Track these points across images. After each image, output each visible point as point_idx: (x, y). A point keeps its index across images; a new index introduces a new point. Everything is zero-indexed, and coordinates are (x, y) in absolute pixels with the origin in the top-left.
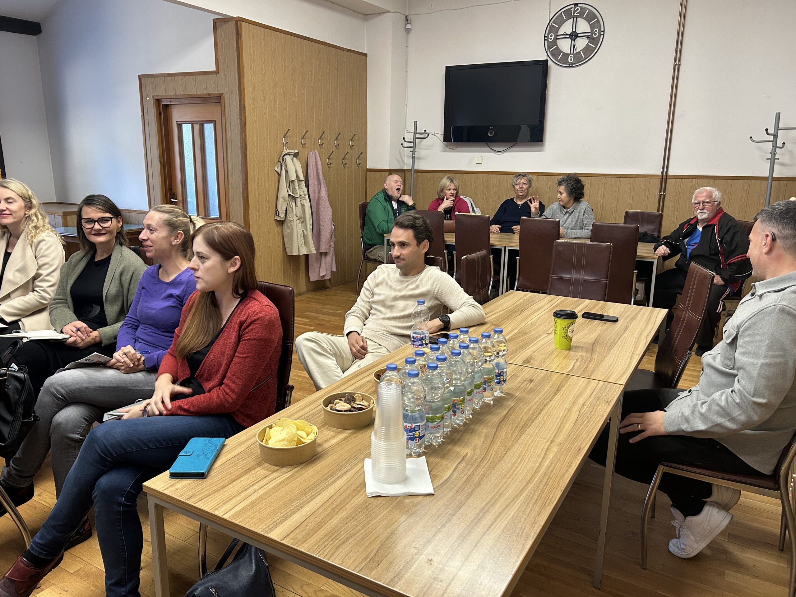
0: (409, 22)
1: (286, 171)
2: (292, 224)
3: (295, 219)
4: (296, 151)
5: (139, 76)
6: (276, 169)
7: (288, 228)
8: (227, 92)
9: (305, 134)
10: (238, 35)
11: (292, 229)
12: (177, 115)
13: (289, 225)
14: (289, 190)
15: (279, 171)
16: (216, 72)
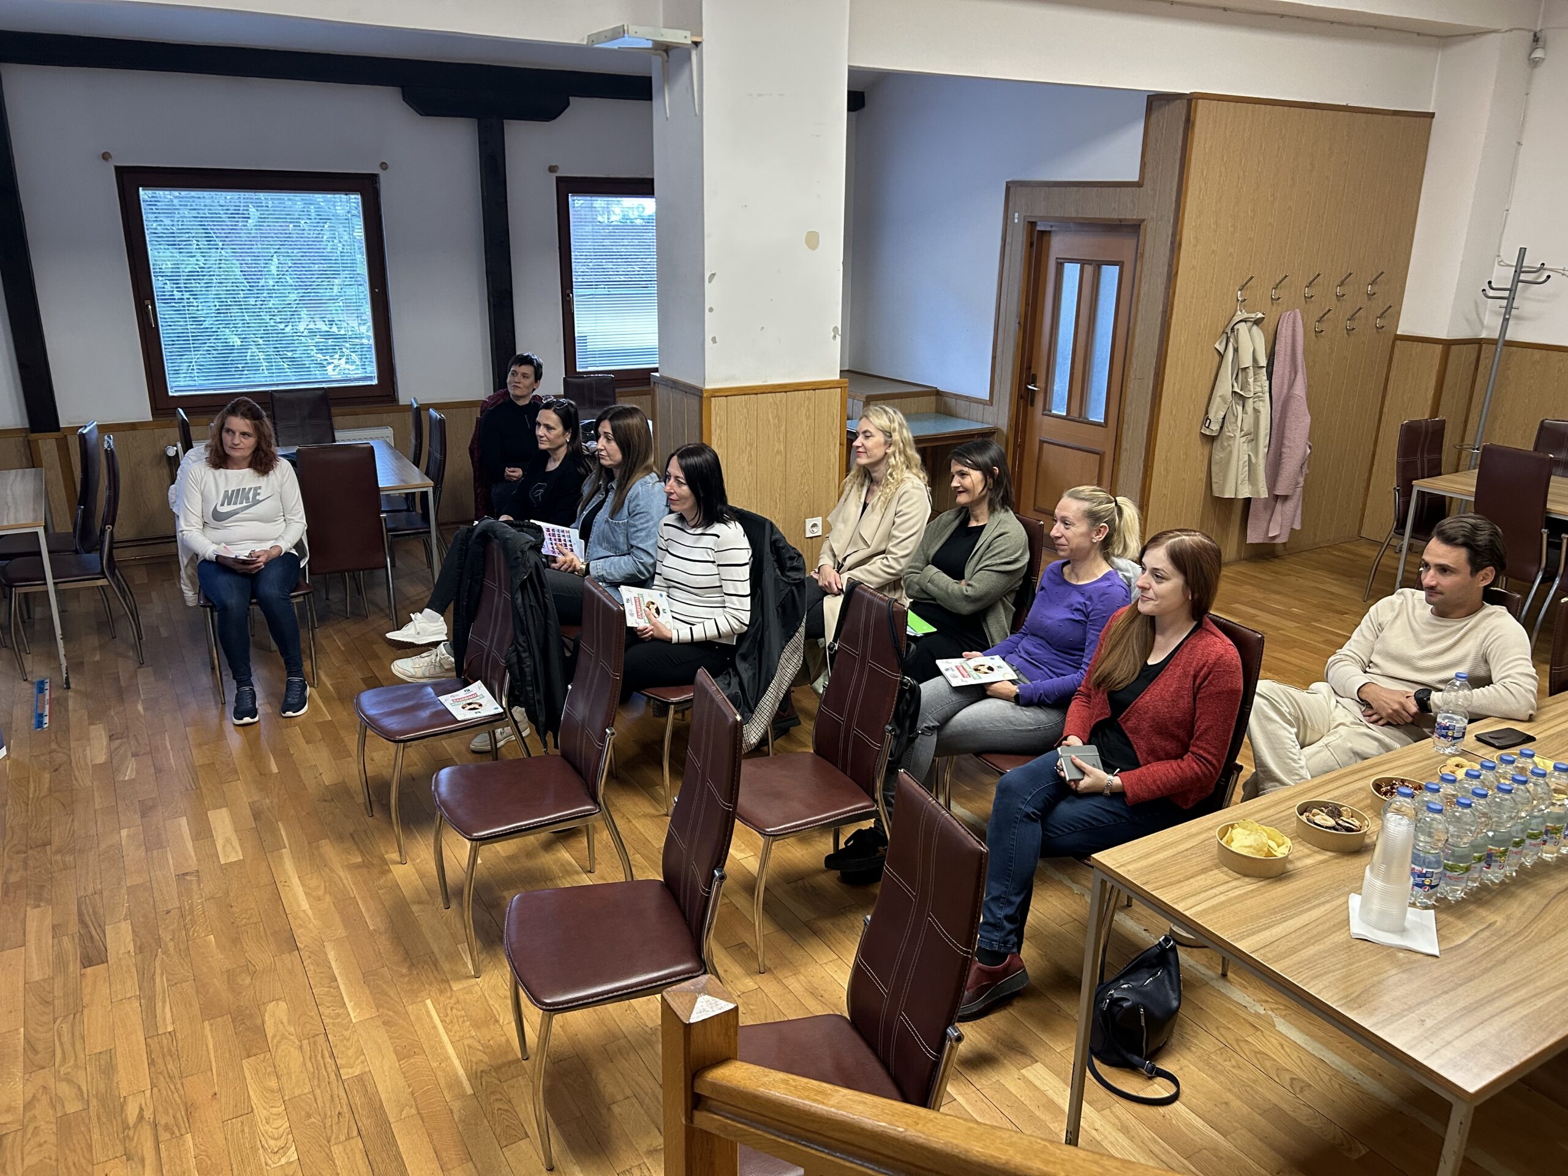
0: (1541, 43)
1: (1236, 350)
2: (1231, 443)
3: (1238, 434)
4: (1260, 315)
5: (1007, 183)
6: (1217, 346)
7: (1223, 449)
8: (1152, 218)
9: (1280, 282)
10: (1189, 123)
11: (1231, 452)
12: (1058, 246)
13: (1226, 444)
14: (1235, 384)
15: (1221, 349)
16: (1138, 185)
